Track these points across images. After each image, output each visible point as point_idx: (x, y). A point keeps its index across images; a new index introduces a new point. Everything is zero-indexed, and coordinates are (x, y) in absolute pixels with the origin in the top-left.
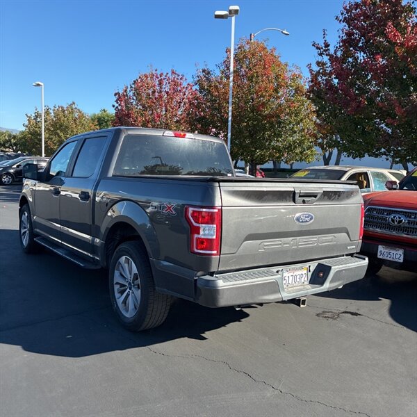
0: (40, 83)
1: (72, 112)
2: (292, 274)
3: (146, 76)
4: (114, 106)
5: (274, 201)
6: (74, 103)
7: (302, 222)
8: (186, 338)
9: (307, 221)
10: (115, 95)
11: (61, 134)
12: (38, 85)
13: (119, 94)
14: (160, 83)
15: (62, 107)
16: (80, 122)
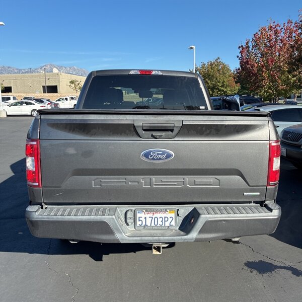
0: (193, 47)
1: (218, 65)
2: (151, 215)
3: (264, 29)
4: (238, 57)
5: (109, 135)
6: (219, 58)
7: (153, 159)
8: (87, 256)
9: (160, 159)
10: (239, 48)
11: (209, 82)
12: (192, 48)
13: (242, 46)
14: (276, 33)
15: (211, 62)
16: (223, 72)
